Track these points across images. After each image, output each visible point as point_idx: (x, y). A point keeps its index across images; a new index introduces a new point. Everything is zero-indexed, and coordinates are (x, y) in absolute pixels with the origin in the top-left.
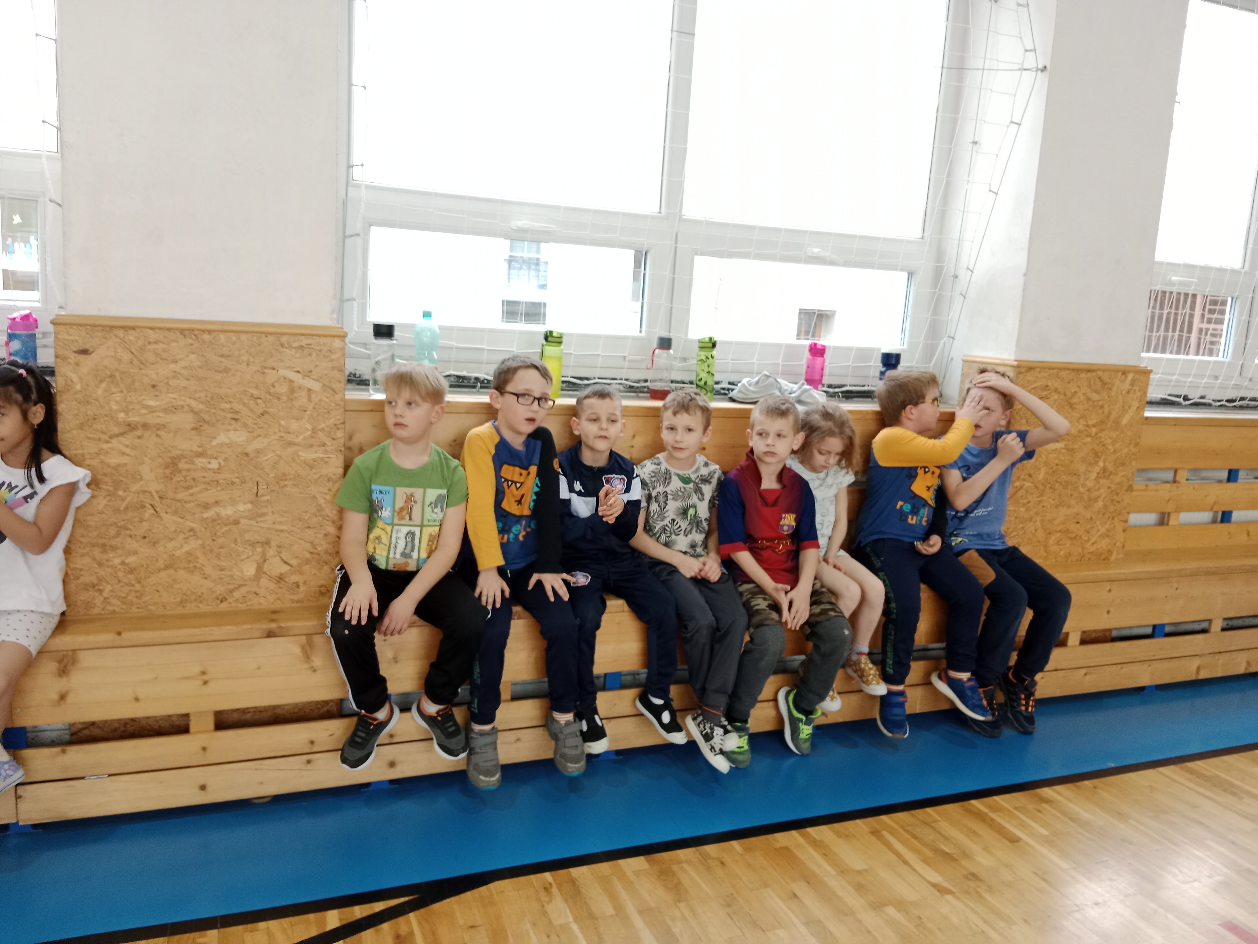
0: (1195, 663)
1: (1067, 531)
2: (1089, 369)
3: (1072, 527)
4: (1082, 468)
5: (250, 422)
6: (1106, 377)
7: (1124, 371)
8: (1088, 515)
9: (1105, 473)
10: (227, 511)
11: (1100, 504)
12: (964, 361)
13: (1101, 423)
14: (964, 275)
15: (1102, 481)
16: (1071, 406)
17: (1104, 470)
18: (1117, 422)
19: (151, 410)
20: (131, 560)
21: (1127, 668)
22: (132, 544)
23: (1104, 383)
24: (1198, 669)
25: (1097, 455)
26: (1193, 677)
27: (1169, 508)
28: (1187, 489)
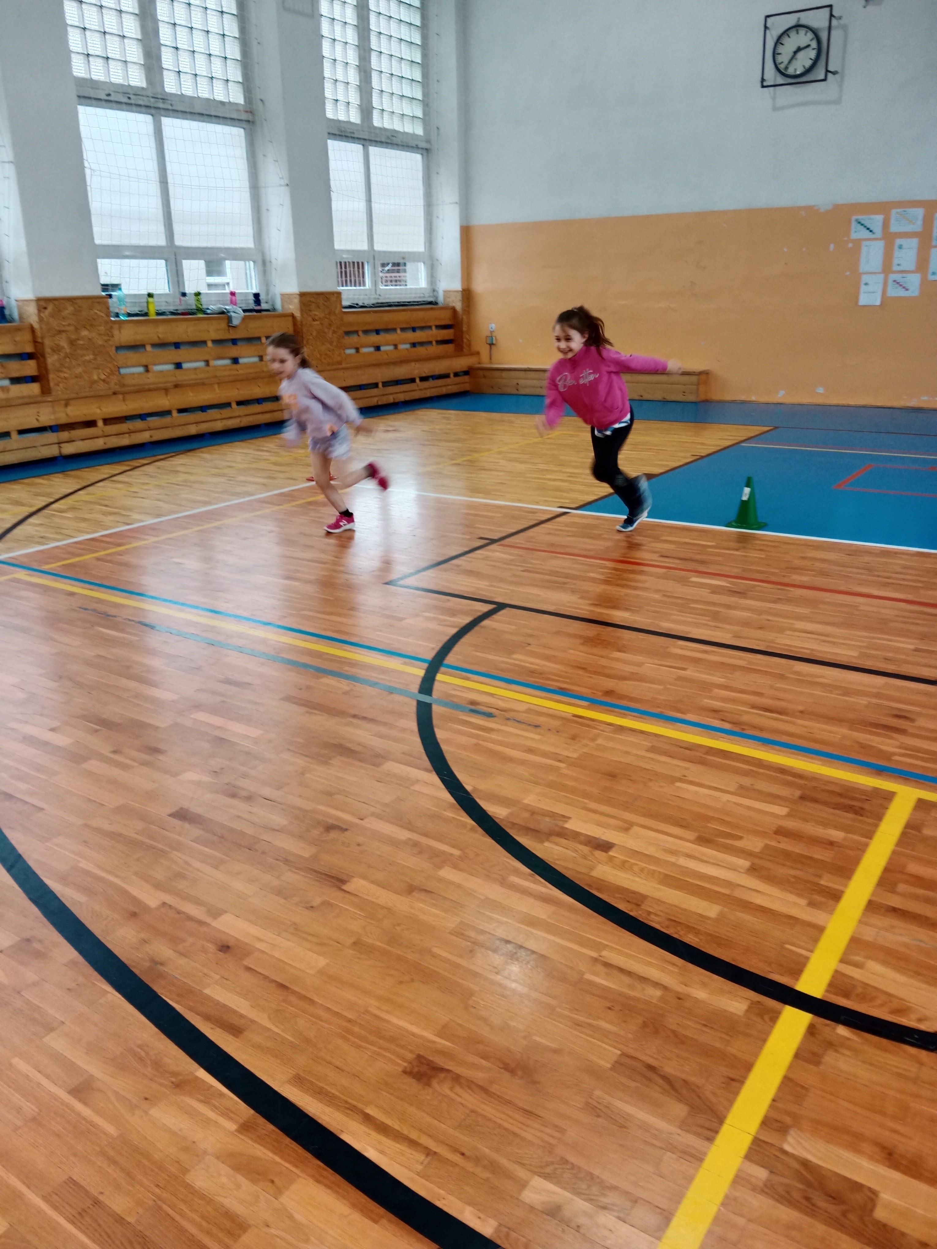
0: (376, 399)
1: (326, 354)
2: (322, 294)
3: (328, 352)
4: (326, 330)
5: (88, 328)
6: (327, 296)
7: (333, 293)
9: (334, 332)
10: (87, 358)
11: (335, 344)
12: (281, 295)
13: (330, 314)
14: (273, 261)
15: (335, 335)
16: (319, 307)
17: (334, 330)
18: (334, 313)
19: (64, 325)
20: (66, 375)
22: (65, 370)
23: (327, 298)
24: (378, 402)
25: (330, 325)
27: (358, 346)
28: (363, 338)
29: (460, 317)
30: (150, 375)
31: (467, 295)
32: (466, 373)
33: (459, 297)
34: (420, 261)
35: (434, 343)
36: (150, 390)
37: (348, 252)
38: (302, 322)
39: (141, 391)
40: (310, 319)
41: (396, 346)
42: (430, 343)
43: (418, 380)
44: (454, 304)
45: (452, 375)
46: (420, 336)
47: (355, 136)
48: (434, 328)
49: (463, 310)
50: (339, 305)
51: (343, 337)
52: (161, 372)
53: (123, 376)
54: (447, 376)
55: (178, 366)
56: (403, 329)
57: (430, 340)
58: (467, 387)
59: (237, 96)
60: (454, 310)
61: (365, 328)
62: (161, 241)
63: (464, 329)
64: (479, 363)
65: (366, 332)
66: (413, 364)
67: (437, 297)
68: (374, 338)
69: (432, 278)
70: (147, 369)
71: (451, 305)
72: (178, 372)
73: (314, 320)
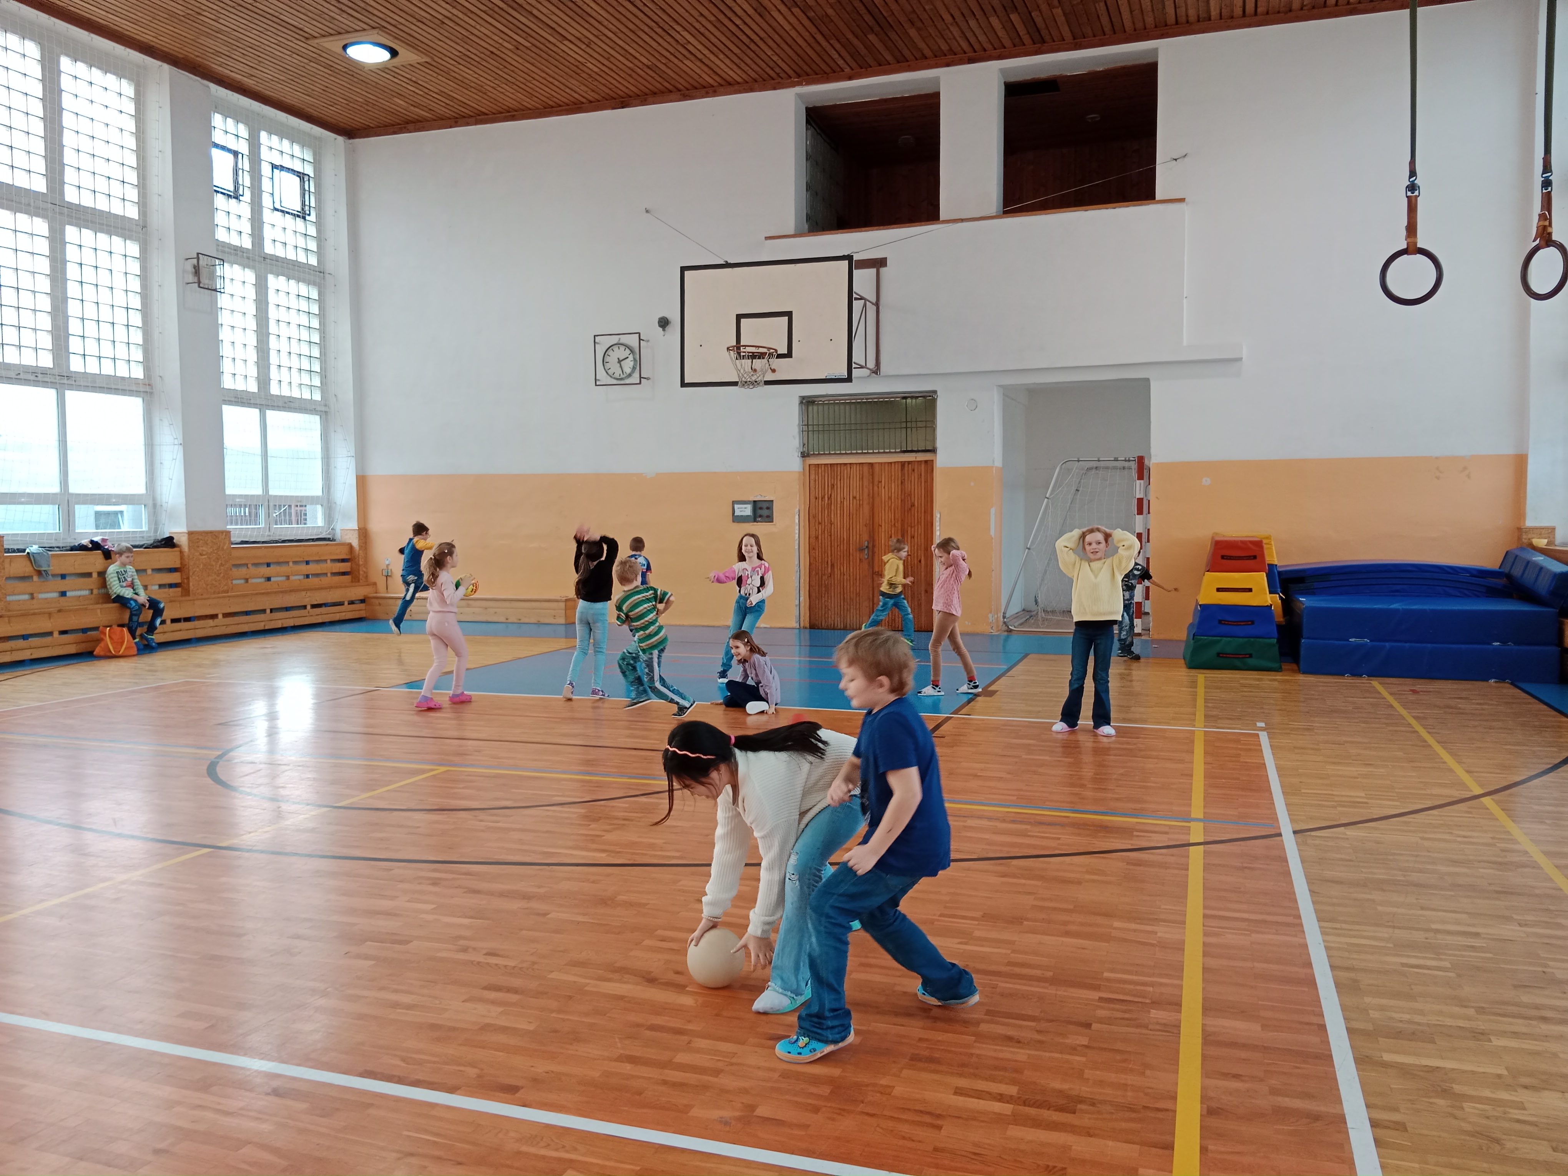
0: (263, 624)
1: (212, 584)
2: (211, 532)
3: (214, 583)
4: (214, 564)
6: (216, 534)
7: (222, 532)
8: (219, 578)
9: (222, 565)
13: (218, 549)
14: (165, 505)
15: (222, 568)
16: (207, 544)
18: (223, 548)
21: (239, 626)
23: (216, 536)
24: (265, 626)
25: (218, 559)
26: (263, 628)
27: (247, 577)
28: (253, 570)
29: (357, 553)
30: (35, 601)
31: (364, 533)
32: (363, 601)
33: (356, 535)
34: (318, 504)
35: (329, 575)
36: (34, 614)
37: (241, 496)
38: (189, 556)
39: (26, 615)
40: (197, 554)
41: (288, 577)
42: (326, 574)
43: (309, 607)
44: (350, 541)
45: (346, 603)
46: (313, 568)
47: (252, 402)
48: (329, 561)
49: (360, 546)
50: (227, 542)
51: (231, 569)
52: (46, 599)
53: (9, 603)
54: (341, 604)
55: (63, 594)
56: (295, 563)
57: (325, 572)
58: (363, 614)
59: (138, 372)
60: (350, 546)
61: (256, 561)
62: (55, 489)
63: (361, 563)
64: (376, 593)
65: (256, 565)
66: (304, 593)
67: (334, 535)
68: (265, 571)
69: (329, 517)
70: (32, 596)
71: (348, 541)
72: (63, 599)
73: (201, 555)
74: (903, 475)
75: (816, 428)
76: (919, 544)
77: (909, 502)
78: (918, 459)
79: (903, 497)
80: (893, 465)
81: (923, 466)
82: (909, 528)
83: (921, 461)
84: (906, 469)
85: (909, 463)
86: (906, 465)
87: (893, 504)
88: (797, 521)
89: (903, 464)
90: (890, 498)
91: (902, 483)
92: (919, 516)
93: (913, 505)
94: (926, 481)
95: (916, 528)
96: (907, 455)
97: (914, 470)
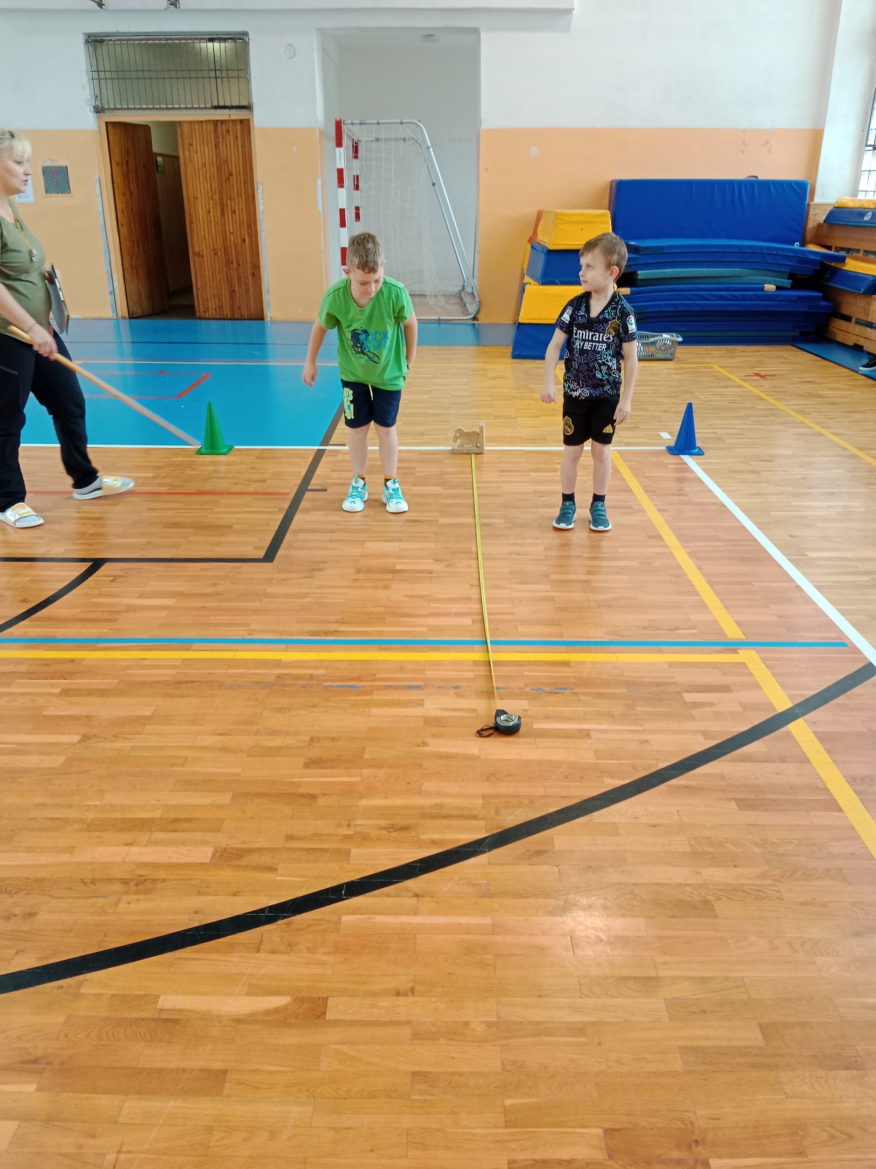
74: (216, 136)
75: (108, 75)
76: (241, 220)
77: (226, 169)
78: (232, 118)
79: (219, 163)
80: (204, 124)
81: (238, 126)
82: (229, 201)
83: (235, 120)
84: (219, 129)
85: (222, 122)
86: (219, 124)
87: (208, 172)
88: (99, 192)
89: (215, 123)
90: (204, 165)
91: (216, 146)
92: (239, 187)
93: (231, 174)
94: (243, 146)
95: (236, 201)
96: (219, 111)
97: (228, 131)
